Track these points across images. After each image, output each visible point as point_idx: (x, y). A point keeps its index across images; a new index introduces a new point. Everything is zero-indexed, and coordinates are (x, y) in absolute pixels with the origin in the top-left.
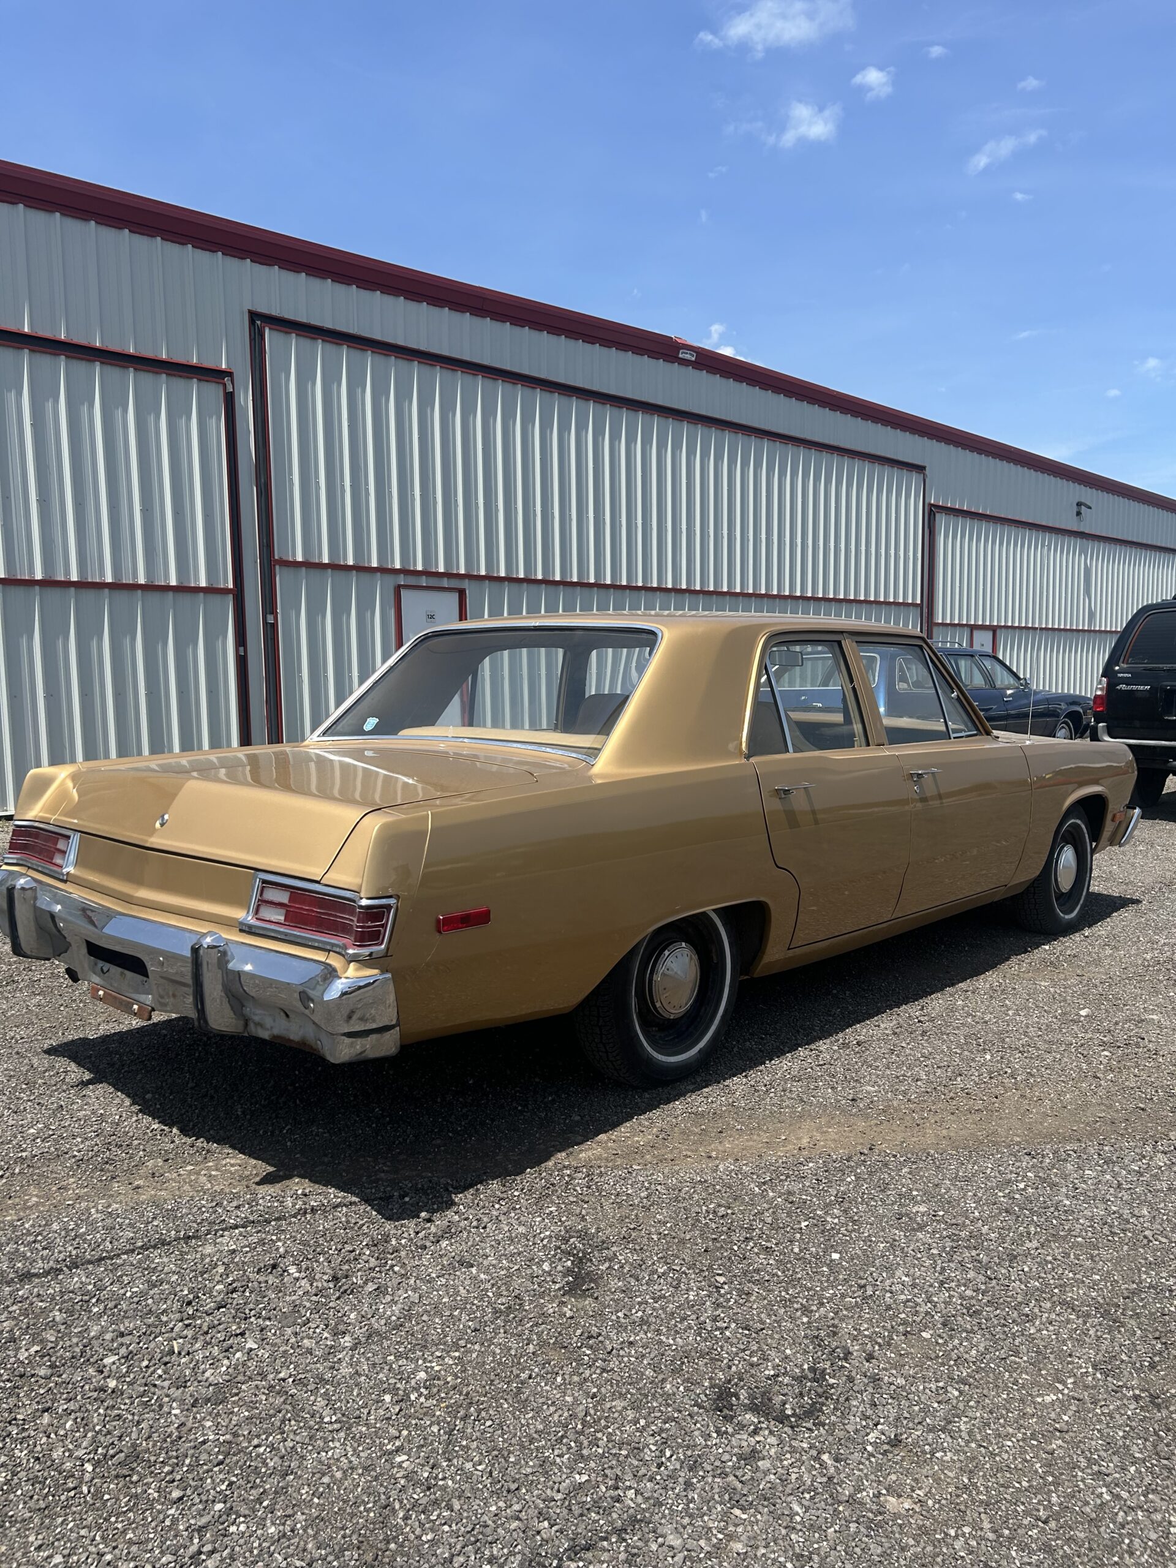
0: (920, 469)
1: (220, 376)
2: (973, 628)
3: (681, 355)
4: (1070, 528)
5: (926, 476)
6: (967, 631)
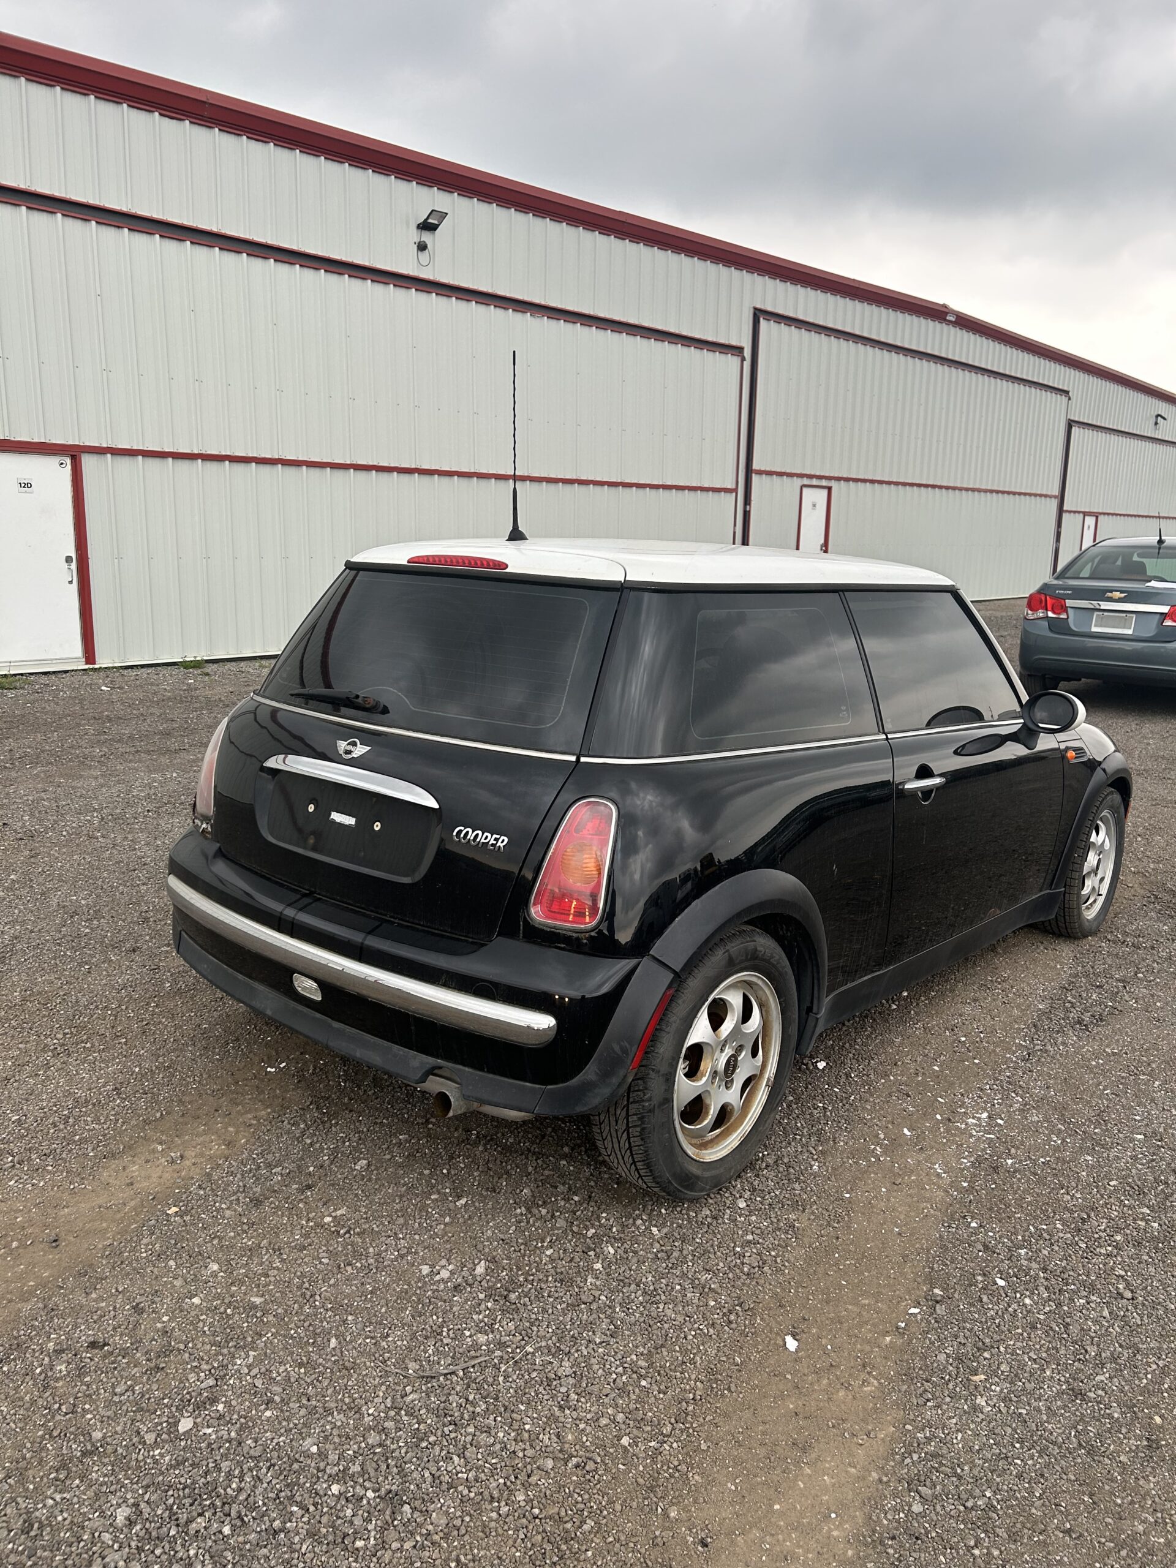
1: (738, 350)
2: (1085, 514)
3: (948, 318)
4: (1149, 435)
5: (1070, 399)
6: (1081, 515)
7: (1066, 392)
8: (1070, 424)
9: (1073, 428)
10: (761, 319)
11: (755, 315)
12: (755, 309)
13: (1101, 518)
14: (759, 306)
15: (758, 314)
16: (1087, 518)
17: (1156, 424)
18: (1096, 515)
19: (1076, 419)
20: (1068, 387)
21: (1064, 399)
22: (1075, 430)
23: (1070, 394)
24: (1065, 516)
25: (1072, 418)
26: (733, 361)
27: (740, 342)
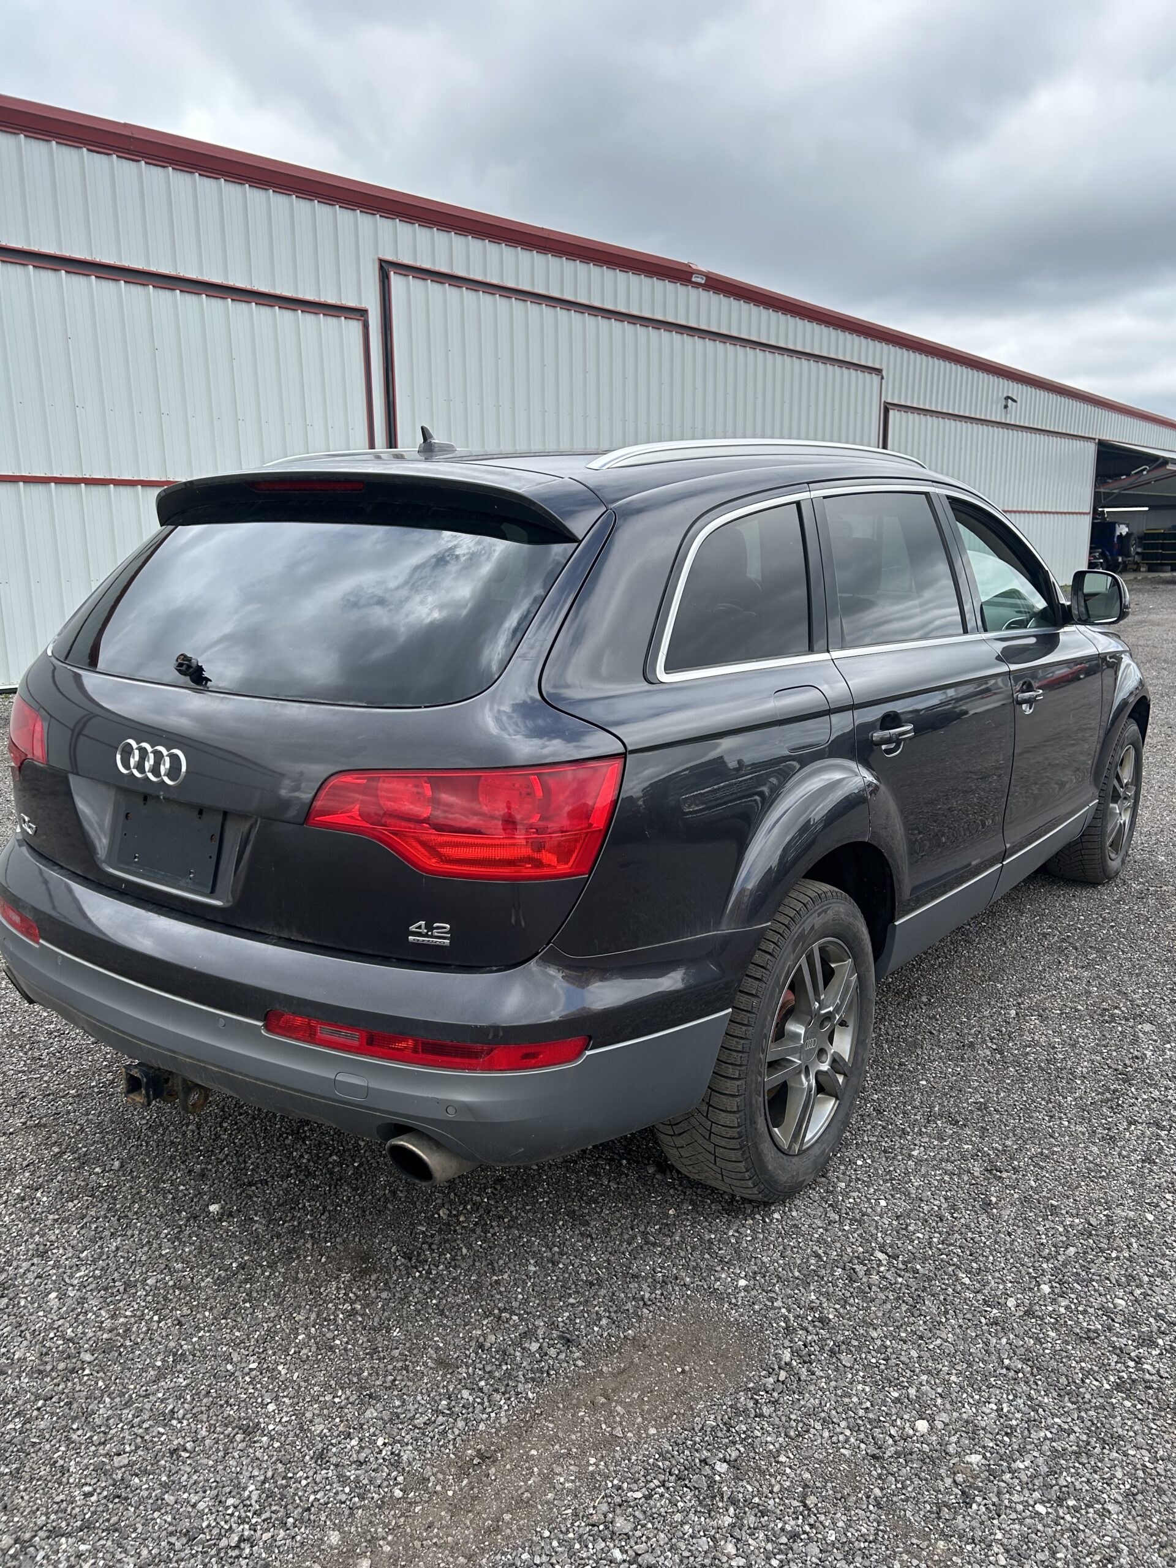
1: (360, 314)
3: (694, 279)
4: (998, 420)
5: (882, 378)
7: (878, 371)
8: (887, 408)
9: (891, 412)
10: (392, 273)
11: (381, 268)
12: (382, 262)
14: (389, 257)
15: (386, 268)
17: (1006, 407)
19: (896, 402)
20: (881, 364)
21: (876, 378)
23: (884, 373)
25: (889, 401)
26: (353, 327)
27: (360, 301)
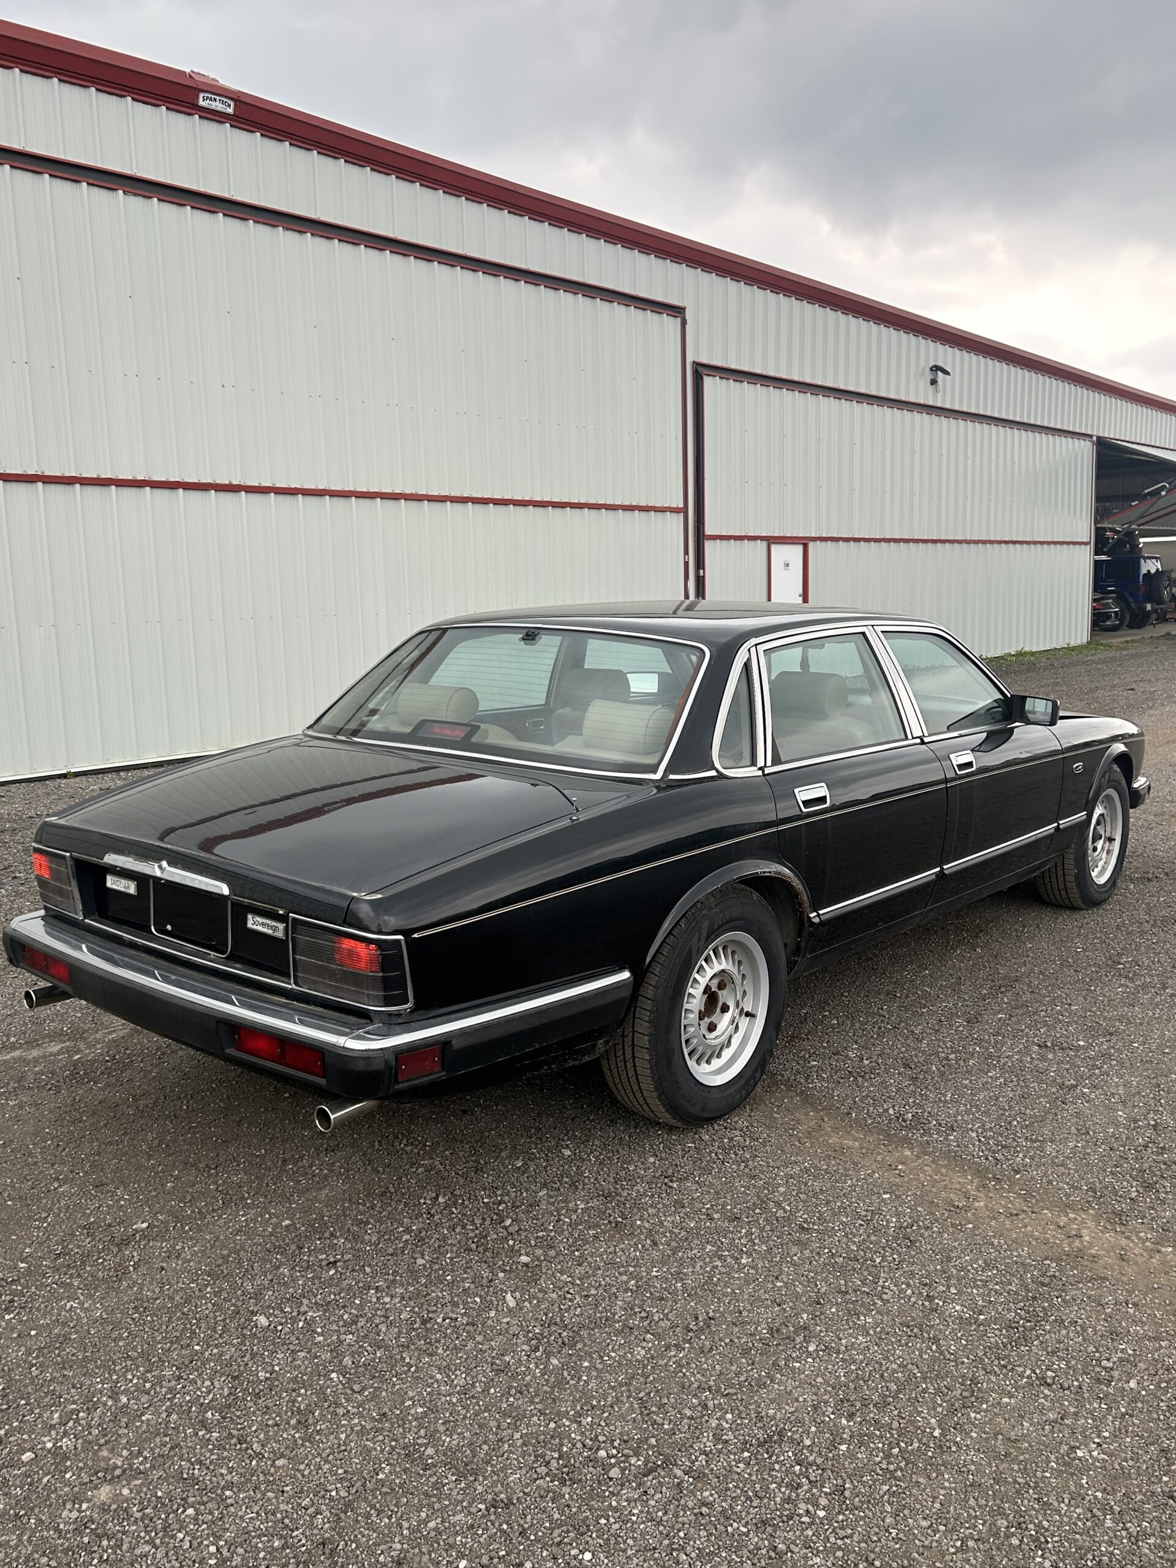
0: (677, 311)
2: (771, 541)
4: (925, 402)
5: (684, 323)
6: (762, 546)
8: (699, 374)
13: (811, 546)
16: (773, 547)
17: (934, 382)
18: (804, 542)
21: (671, 324)
22: (709, 383)
24: (709, 546)
25: (704, 360)
